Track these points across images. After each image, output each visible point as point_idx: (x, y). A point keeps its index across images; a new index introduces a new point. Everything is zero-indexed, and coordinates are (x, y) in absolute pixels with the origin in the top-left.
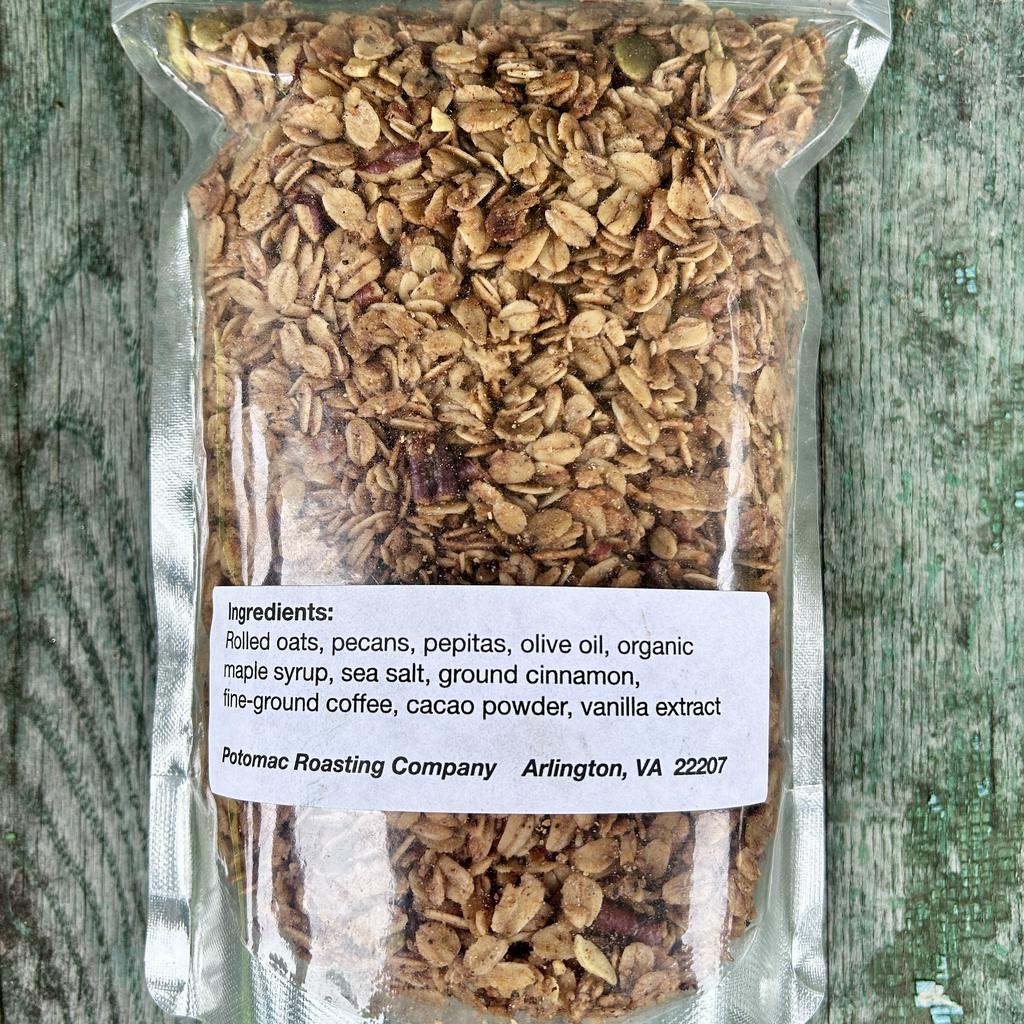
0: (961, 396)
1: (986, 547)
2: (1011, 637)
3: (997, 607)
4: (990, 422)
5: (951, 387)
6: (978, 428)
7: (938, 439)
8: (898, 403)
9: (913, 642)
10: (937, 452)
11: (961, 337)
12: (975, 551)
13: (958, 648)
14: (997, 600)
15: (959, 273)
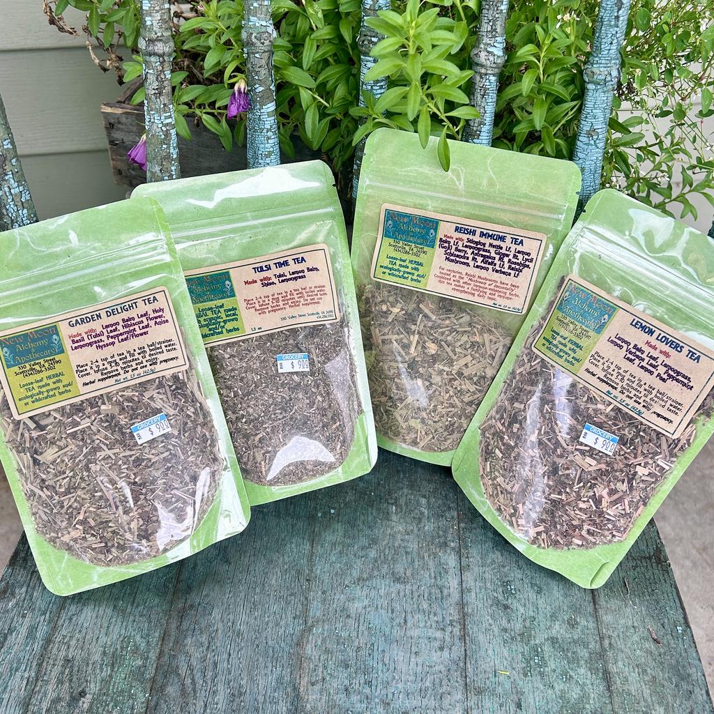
0: (512, 625)
1: (526, 675)
2: (538, 707)
3: (532, 697)
4: (523, 634)
5: (509, 621)
6: (518, 635)
7: (505, 638)
8: (490, 625)
9: (500, 706)
10: (505, 642)
11: (511, 606)
12: (522, 676)
13: (518, 710)
14: (531, 694)
15: (509, 587)
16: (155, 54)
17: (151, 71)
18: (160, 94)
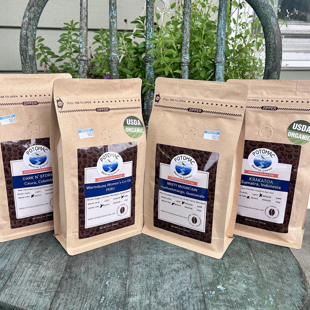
16: (83, 60)
17: (81, 66)
18: (84, 72)
